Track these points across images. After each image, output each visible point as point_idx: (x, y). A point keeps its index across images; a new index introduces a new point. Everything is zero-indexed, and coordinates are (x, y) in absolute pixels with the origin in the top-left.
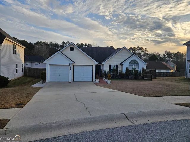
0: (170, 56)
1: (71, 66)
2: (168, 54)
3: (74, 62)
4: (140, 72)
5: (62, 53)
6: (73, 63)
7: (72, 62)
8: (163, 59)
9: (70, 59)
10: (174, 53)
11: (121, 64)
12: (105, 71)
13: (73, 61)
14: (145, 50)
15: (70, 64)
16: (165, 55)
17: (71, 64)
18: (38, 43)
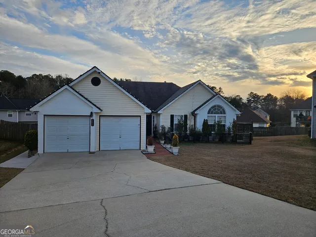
0: (257, 101)
1: (94, 117)
2: (254, 97)
3: (100, 109)
4: (229, 128)
5: (73, 89)
6: (99, 111)
7: (95, 110)
8: (247, 105)
9: (91, 102)
10: (263, 96)
11: (194, 114)
12: (163, 128)
13: (98, 107)
14: (219, 91)
15: (92, 113)
16: (250, 100)
17: (94, 115)
18: (35, 76)
